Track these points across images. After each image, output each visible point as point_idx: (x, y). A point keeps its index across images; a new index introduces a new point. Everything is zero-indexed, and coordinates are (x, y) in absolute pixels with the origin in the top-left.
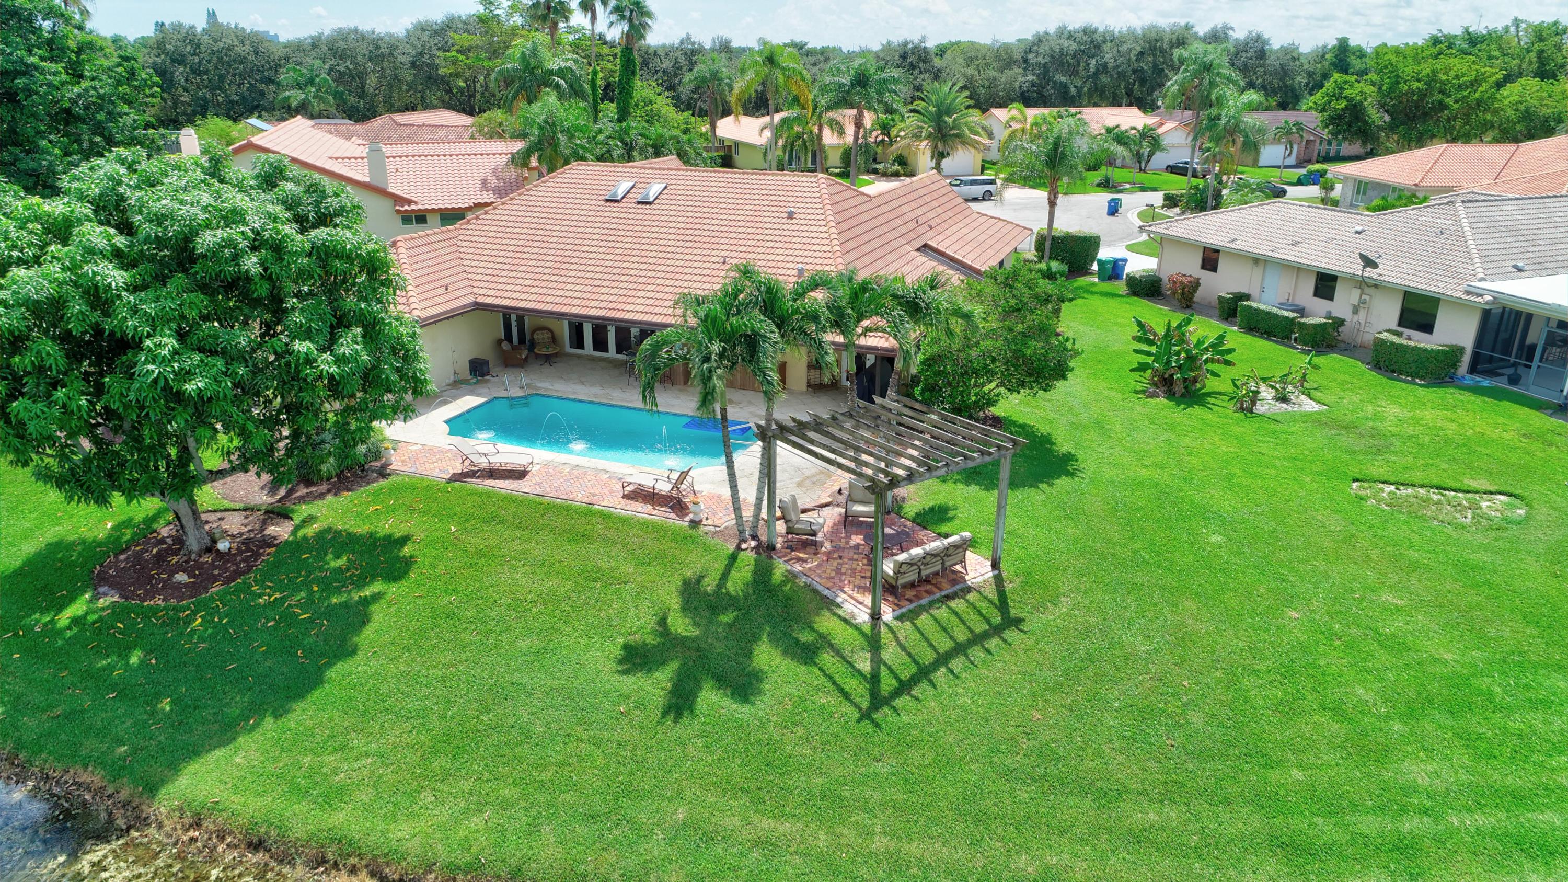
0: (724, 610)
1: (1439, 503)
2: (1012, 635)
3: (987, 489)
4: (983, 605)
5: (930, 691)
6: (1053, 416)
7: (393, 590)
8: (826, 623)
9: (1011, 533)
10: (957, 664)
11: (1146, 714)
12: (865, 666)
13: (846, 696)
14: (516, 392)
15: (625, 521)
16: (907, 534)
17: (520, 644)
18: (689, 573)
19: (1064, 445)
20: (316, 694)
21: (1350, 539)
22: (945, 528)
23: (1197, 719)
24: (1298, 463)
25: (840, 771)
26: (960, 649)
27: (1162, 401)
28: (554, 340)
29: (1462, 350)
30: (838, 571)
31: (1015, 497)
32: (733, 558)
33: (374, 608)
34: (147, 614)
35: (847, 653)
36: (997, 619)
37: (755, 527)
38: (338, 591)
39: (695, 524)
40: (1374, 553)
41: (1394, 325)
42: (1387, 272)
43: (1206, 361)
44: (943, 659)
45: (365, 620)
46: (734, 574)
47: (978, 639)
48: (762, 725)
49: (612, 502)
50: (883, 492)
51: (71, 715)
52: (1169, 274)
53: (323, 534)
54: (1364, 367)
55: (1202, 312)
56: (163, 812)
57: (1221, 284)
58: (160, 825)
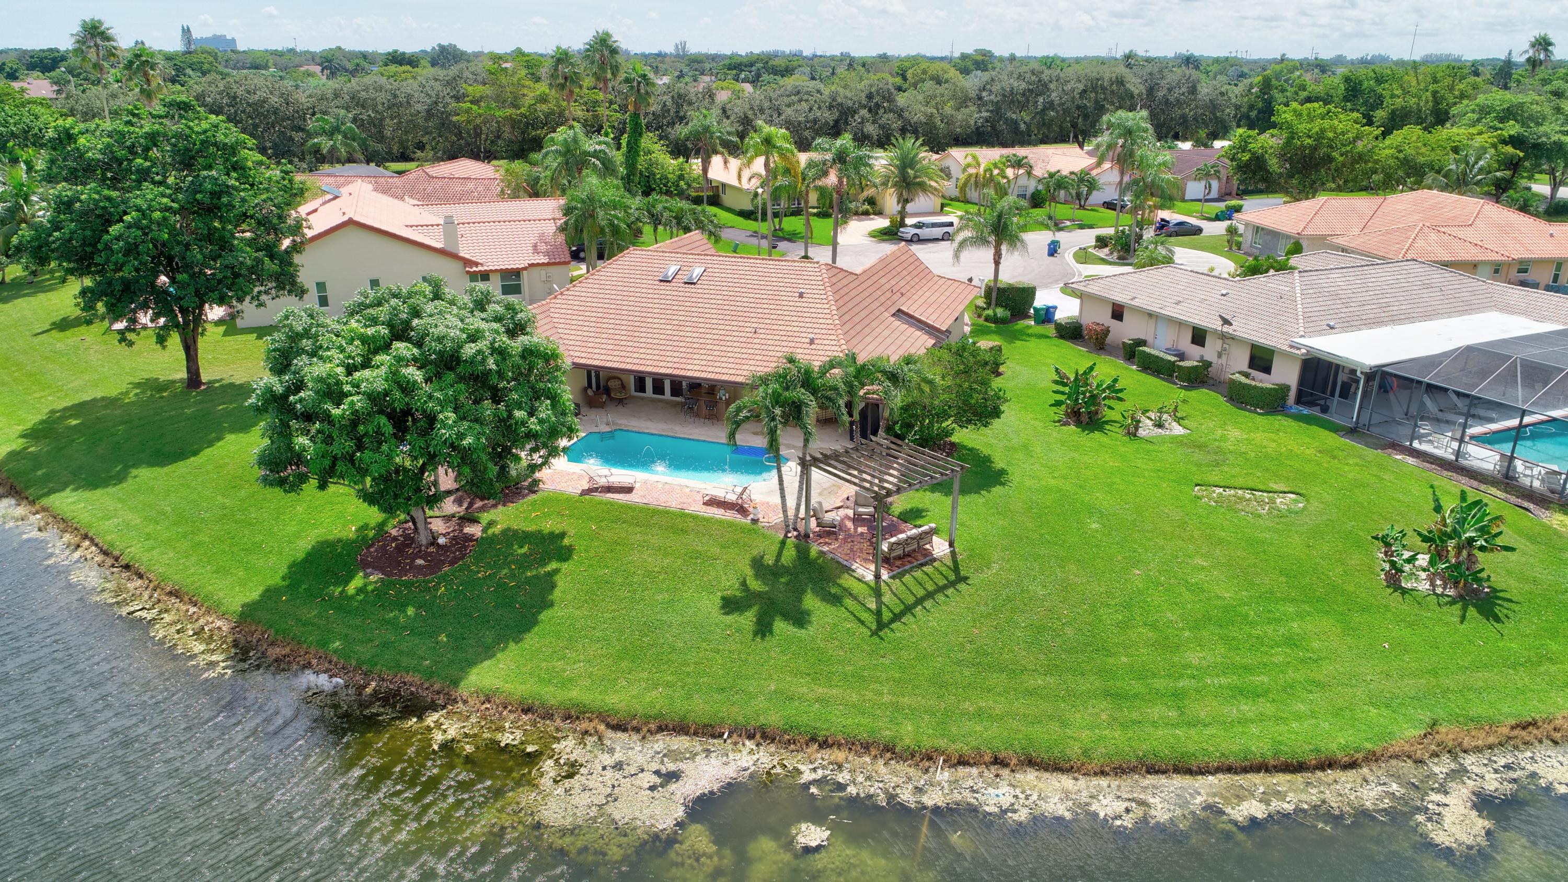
0: (782, 575)
1: (1249, 500)
2: (962, 586)
3: (946, 495)
4: (943, 569)
5: (912, 619)
6: (993, 441)
7: (565, 566)
8: (847, 581)
9: (961, 525)
10: (928, 604)
11: (1040, 630)
12: (873, 606)
13: (862, 623)
14: (605, 429)
15: (708, 520)
16: (894, 526)
17: (657, 597)
18: (755, 552)
19: (999, 464)
20: (536, 629)
21: (1183, 525)
22: (919, 522)
23: (1069, 631)
24: (1161, 474)
25: (862, 663)
26: (930, 595)
27: (1073, 427)
28: (623, 387)
29: (1288, 388)
30: (851, 550)
31: (962, 500)
32: (783, 543)
33: (557, 578)
34: (409, 585)
35: (861, 599)
36: (952, 577)
37: (795, 523)
38: (529, 568)
39: (755, 521)
40: (1197, 534)
41: (1245, 368)
42: (1240, 329)
43: (1104, 399)
44: (920, 601)
45: (553, 586)
46: (785, 552)
47: (941, 589)
48: (813, 640)
49: (696, 507)
50: (881, 501)
51: (385, 645)
52: (1086, 321)
53: (505, 532)
54: (1222, 399)
55: (1110, 354)
56: (465, 694)
57: (1125, 332)
58: (465, 702)
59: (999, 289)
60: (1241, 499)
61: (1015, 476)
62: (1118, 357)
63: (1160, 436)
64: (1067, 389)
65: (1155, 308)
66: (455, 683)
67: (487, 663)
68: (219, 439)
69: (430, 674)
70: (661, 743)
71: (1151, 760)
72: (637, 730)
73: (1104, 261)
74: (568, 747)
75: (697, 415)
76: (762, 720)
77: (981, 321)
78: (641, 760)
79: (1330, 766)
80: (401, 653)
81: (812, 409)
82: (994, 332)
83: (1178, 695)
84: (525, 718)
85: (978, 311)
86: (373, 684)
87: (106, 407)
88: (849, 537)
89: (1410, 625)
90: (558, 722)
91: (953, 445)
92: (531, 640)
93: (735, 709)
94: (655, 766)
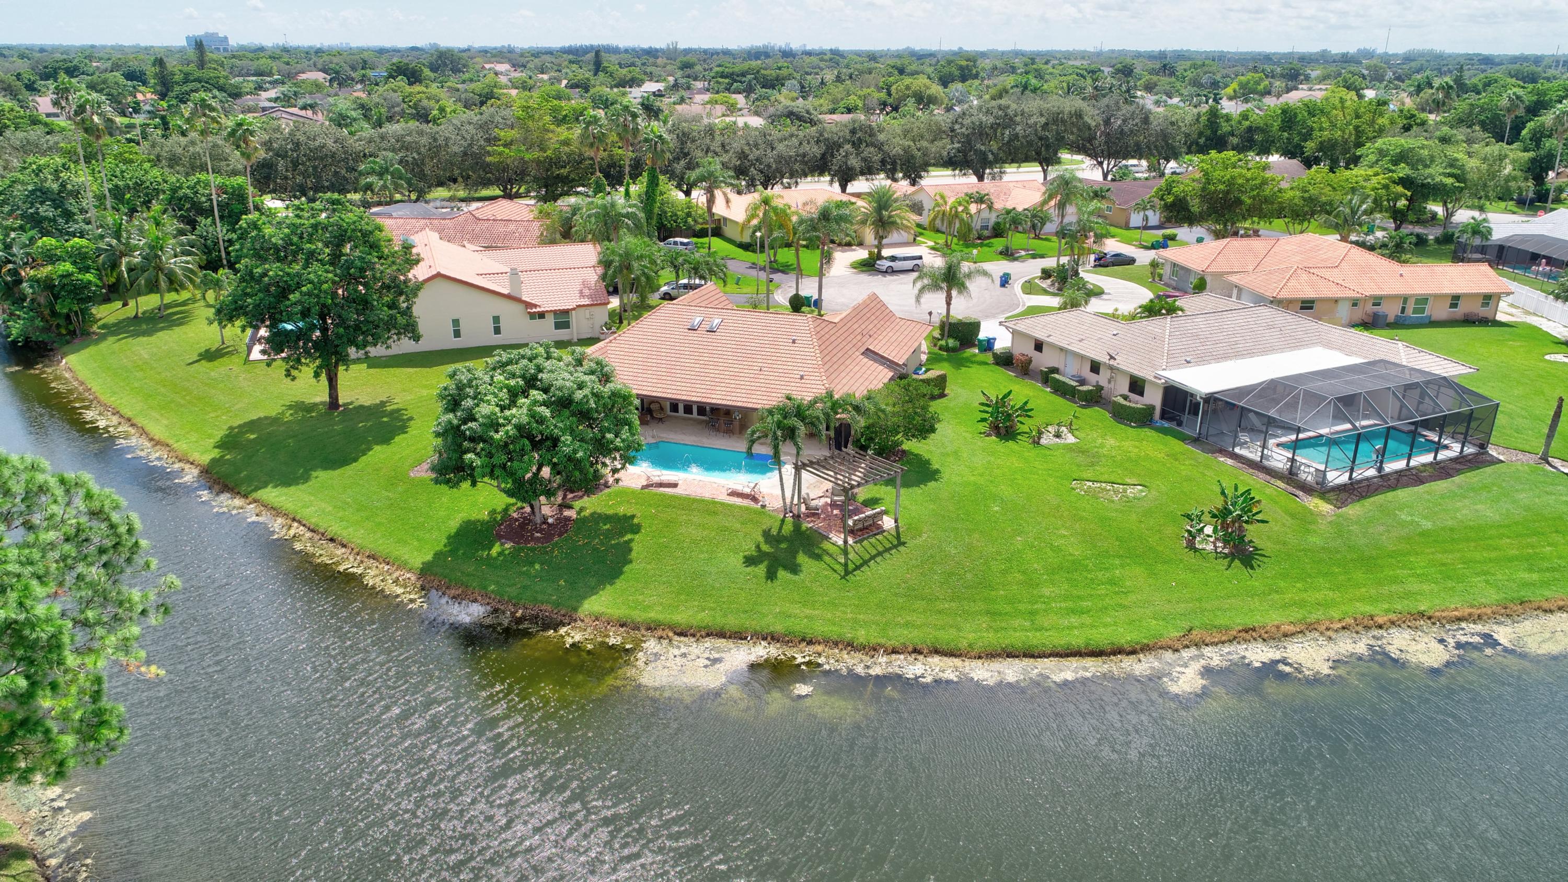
0: (783, 542)
1: (1108, 490)
2: (901, 548)
4: (890, 537)
5: (868, 569)
6: (931, 449)
7: (637, 537)
8: (826, 545)
9: (902, 508)
10: (878, 559)
11: (951, 574)
12: (843, 561)
13: (835, 571)
15: (731, 506)
16: (859, 509)
17: (700, 556)
18: (765, 527)
19: (935, 466)
20: (623, 577)
21: (1058, 508)
22: (875, 506)
23: (969, 576)
24: (1051, 472)
25: (834, 595)
26: (880, 554)
27: (993, 438)
29: (1154, 407)
30: (829, 525)
31: (904, 491)
32: (783, 521)
33: (632, 544)
34: (533, 550)
35: (835, 556)
36: (896, 542)
37: (791, 507)
38: (612, 538)
39: (763, 506)
40: (1066, 513)
41: (1125, 392)
43: (1018, 416)
44: (873, 558)
45: (631, 550)
46: (785, 527)
47: (887, 550)
48: (803, 581)
49: (723, 497)
50: (847, 491)
51: (525, 587)
52: (1016, 352)
53: (592, 514)
54: (1108, 415)
55: (1032, 378)
56: (582, 616)
57: (1044, 361)
58: (582, 621)
59: (950, 324)
60: (1105, 490)
61: (946, 474)
62: (1037, 381)
63: (1057, 444)
64: (990, 409)
65: (1064, 344)
66: (575, 609)
67: (594, 597)
68: (370, 449)
69: (557, 605)
70: (708, 643)
71: (1010, 650)
72: (693, 635)
73: (1045, 292)
74: (651, 645)
75: (718, 430)
76: (772, 629)
77: (936, 350)
78: (697, 651)
79: (1120, 653)
80: (536, 592)
81: (802, 429)
82: (945, 360)
83: (1033, 613)
84: (622, 630)
85: (934, 344)
86: (520, 611)
87: (271, 424)
88: (829, 517)
89: (1193, 571)
90: (643, 632)
91: (904, 452)
92: (620, 583)
93: (754, 623)
94: (706, 655)
